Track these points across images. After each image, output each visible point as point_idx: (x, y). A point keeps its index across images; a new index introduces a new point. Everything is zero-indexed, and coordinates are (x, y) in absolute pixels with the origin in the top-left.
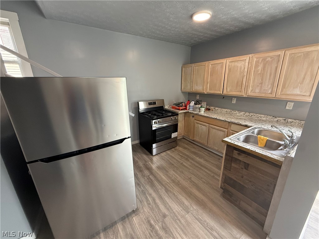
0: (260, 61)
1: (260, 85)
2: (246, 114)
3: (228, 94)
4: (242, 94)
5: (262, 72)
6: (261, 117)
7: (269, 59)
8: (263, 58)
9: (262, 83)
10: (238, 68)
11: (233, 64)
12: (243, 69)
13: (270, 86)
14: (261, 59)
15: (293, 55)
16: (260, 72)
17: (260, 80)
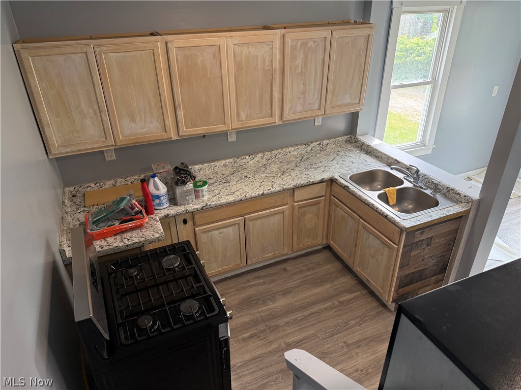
0: (299, 47)
1: (302, 96)
2: (265, 157)
3: (244, 126)
4: (275, 120)
5: (303, 70)
6: (290, 153)
7: (311, 44)
8: (302, 41)
9: (304, 93)
10: (257, 60)
11: (245, 50)
12: (268, 63)
13: (316, 96)
14: (299, 43)
15: (341, 39)
16: (300, 70)
17: (302, 86)
